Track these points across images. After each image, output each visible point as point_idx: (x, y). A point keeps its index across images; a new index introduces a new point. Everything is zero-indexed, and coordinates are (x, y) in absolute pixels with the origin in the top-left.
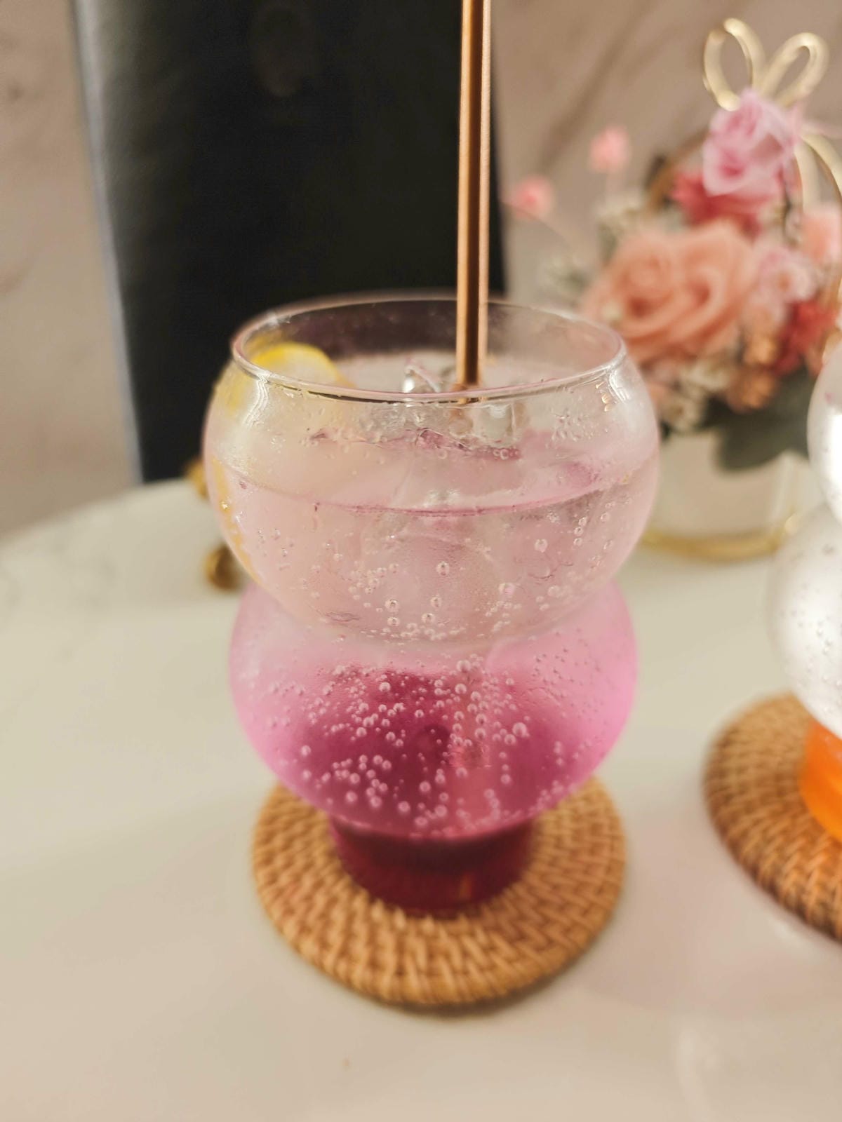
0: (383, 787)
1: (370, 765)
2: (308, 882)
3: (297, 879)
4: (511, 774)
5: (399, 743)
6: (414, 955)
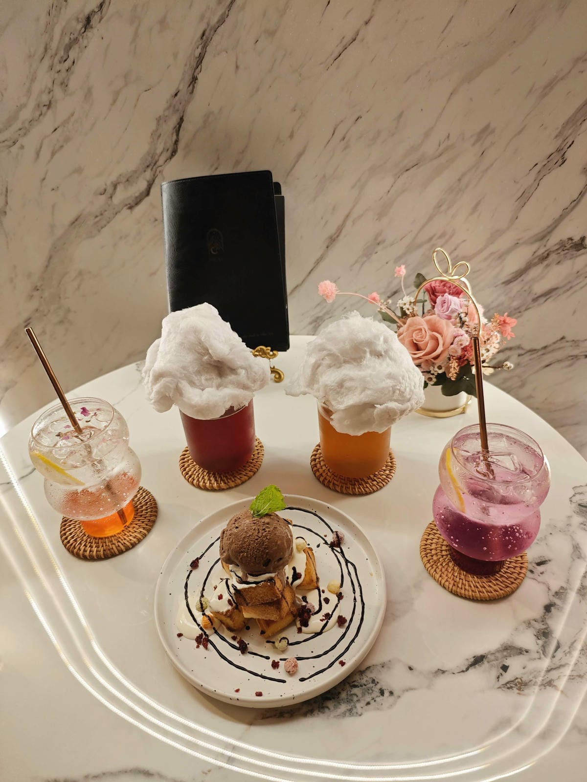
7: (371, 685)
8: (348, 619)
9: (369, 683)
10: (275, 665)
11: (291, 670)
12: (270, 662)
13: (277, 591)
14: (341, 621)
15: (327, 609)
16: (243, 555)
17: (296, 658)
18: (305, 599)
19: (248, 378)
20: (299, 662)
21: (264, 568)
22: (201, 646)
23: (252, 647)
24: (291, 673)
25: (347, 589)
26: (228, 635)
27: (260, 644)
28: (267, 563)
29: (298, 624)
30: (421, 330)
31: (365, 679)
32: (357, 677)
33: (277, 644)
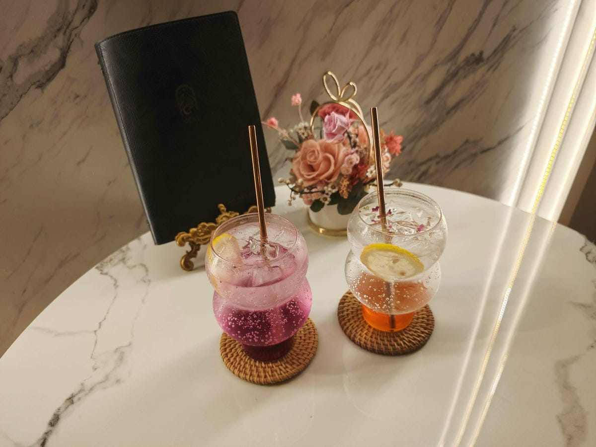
0: (258, 337)
1: (254, 333)
2: (238, 359)
3: (235, 359)
4: (285, 330)
5: (260, 328)
6: (268, 372)
30: (314, 151)
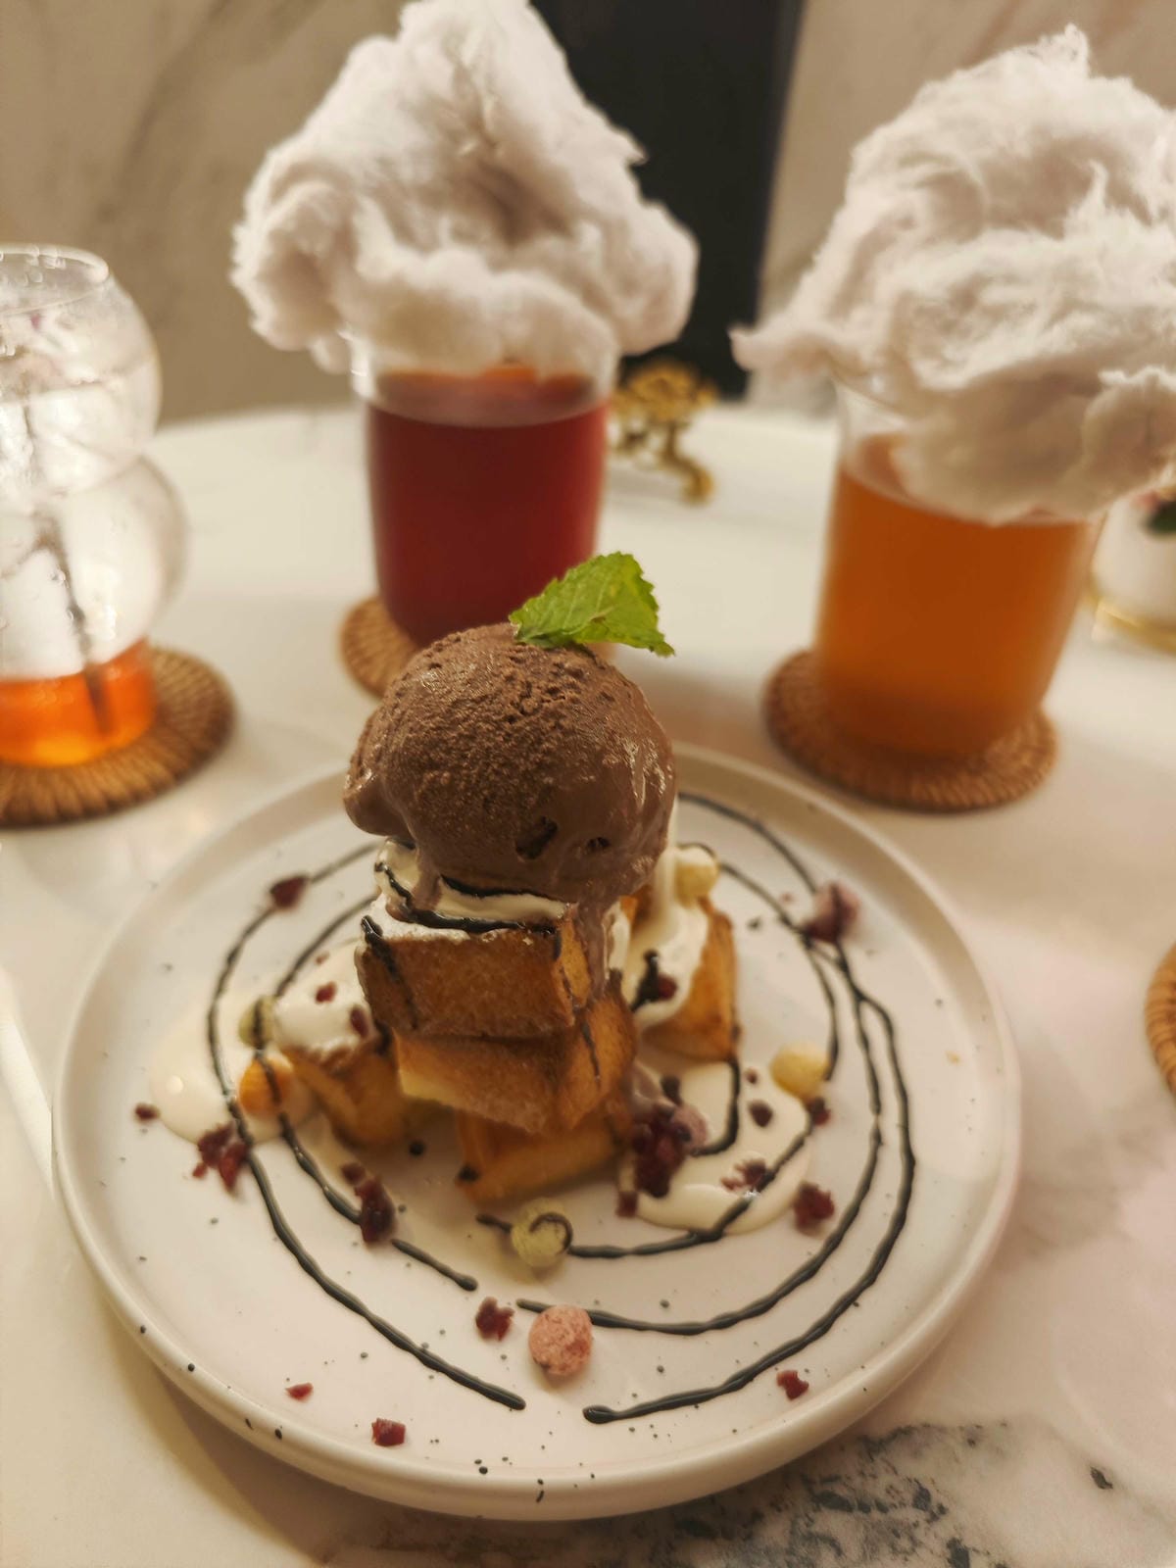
7: (911, 1515)
8: (842, 1203)
9: (903, 1504)
10: (493, 1324)
11: (556, 1362)
12: (473, 1303)
13: (561, 989)
14: (811, 1207)
15: (757, 1145)
16: (433, 781)
17: (589, 1313)
18: (672, 1088)
19: (609, 262)
20: (600, 1337)
21: (521, 859)
22: (213, 1176)
23: (413, 1224)
24: (555, 1372)
25: (848, 1090)
26: (329, 1160)
27: (449, 1222)
28: (539, 840)
29: (627, 1179)
31: (885, 1479)
32: (849, 1464)
33: (519, 1236)
